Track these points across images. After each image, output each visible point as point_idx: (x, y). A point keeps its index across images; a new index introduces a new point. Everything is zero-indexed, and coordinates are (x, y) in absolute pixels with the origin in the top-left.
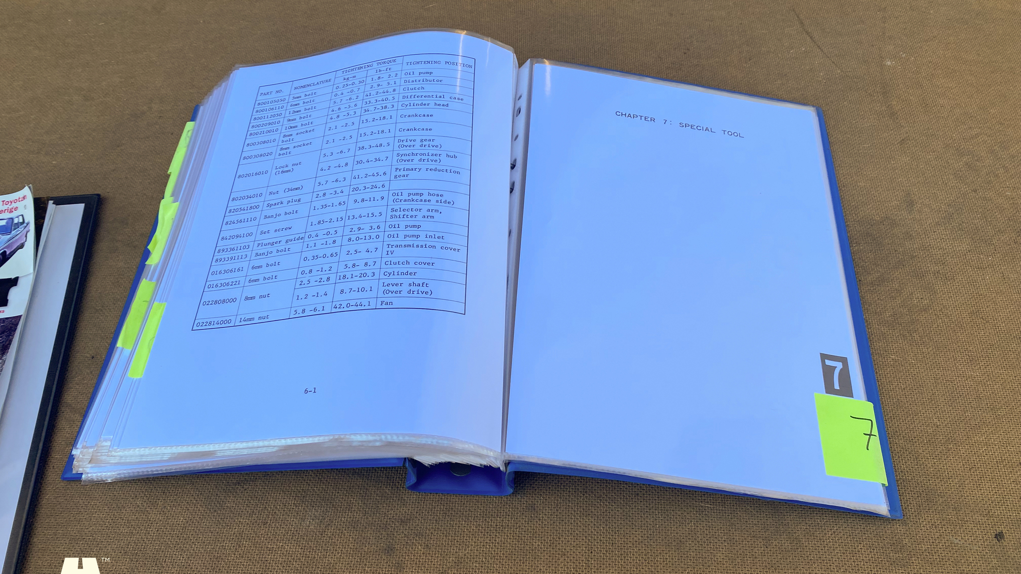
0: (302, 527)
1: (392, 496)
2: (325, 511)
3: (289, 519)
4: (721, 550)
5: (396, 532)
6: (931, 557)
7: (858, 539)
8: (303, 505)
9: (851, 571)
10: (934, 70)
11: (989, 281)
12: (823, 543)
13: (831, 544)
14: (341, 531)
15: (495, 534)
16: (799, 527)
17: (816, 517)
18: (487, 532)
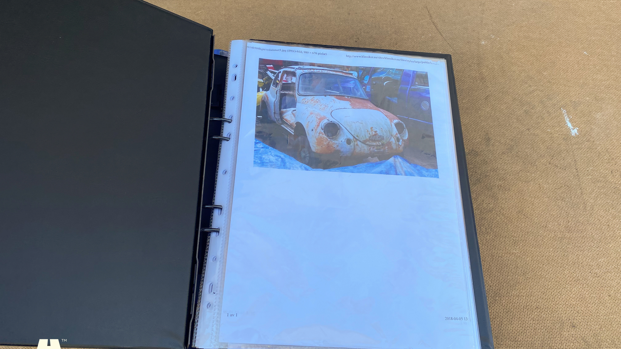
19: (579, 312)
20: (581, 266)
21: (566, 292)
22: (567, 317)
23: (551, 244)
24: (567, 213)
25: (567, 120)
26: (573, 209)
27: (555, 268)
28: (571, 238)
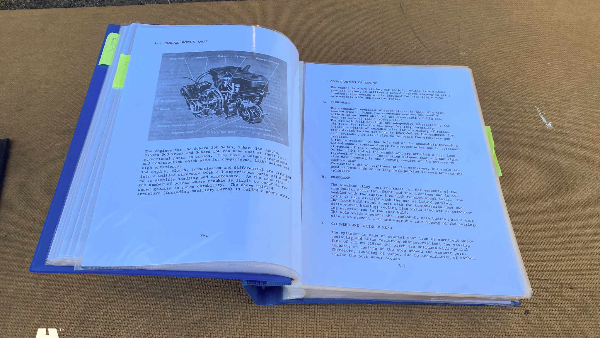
0: (136, 330)
1: (189, 309)
2: (149, 319)
3: (128, 326)
4: (377, 329)
5: (192, 329)
6: (491, 326)
7: (452, 319)
8: (137, 317)
9: (448, 336)
10: (486, 57)
11: (518, 172)
12: (432, 322)
13: (438, 322)
14: (159, 331)
15: (249, 327)
16: (420, 314)
17: (429, 308)
18: (245, 327)
19: (575, 275)
20: (570, 236)
21: (561, 259)
22: (565, 280)
23: (541, 217)
24: (552, 191)
25: (542, 116)
26: (556, 188)
27: (548, 238)
28: (558, 212)
